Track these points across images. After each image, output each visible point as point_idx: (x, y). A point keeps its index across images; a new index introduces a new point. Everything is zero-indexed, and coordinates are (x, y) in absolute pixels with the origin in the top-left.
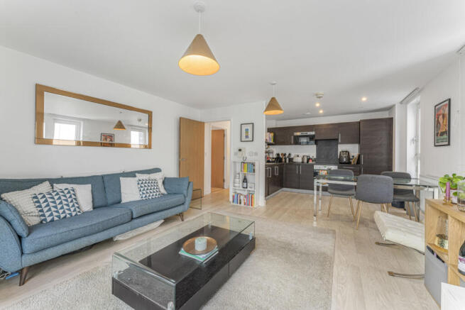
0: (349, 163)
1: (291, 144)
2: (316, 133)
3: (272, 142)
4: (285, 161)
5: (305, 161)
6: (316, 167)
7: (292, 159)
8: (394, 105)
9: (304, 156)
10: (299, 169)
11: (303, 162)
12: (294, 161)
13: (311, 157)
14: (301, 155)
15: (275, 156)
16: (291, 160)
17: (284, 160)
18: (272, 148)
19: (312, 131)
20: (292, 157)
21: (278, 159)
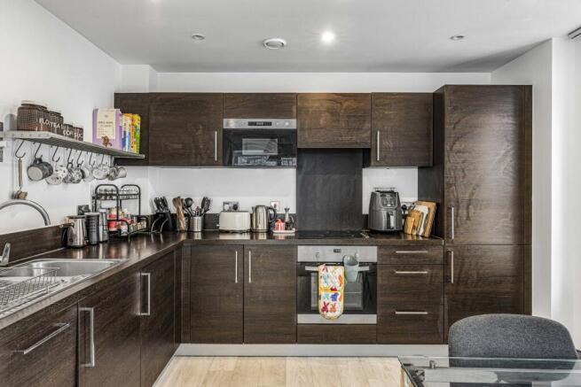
0: (400, 232)
1: (210, 163)
2: (300, 123)
3: (132, 149)
4: (190, 232)
5: (262, 226)
6: (305, 253)
7: (216, 217)
8: (549, 40)
9: (256, 209)
10: (243, 265)
11: (253, 232)
12: (223, 225)
13: (280, 211)
14: (246, 203)
15: (148, 209)
16: (211, 223)
17: (183, 224)
18: (131, 177)
19: (288, 115)
20: (214, 209)
21: (162, 223)
